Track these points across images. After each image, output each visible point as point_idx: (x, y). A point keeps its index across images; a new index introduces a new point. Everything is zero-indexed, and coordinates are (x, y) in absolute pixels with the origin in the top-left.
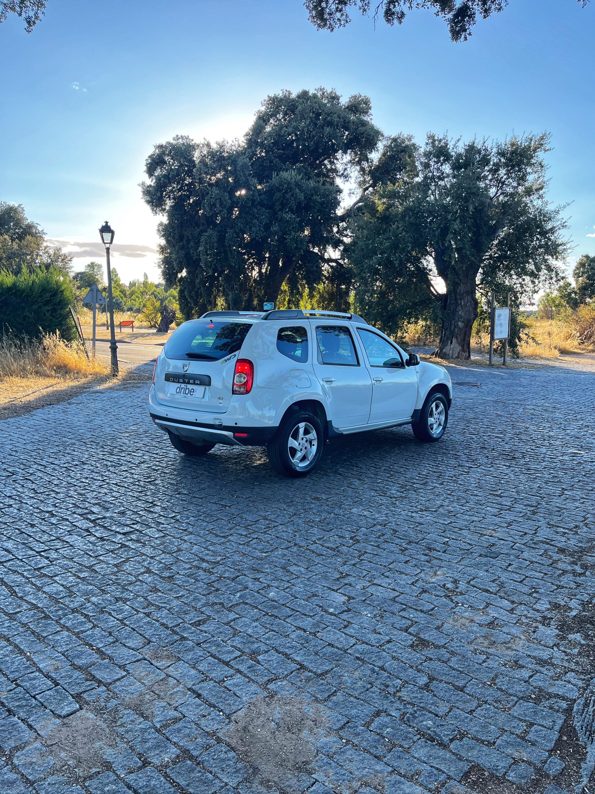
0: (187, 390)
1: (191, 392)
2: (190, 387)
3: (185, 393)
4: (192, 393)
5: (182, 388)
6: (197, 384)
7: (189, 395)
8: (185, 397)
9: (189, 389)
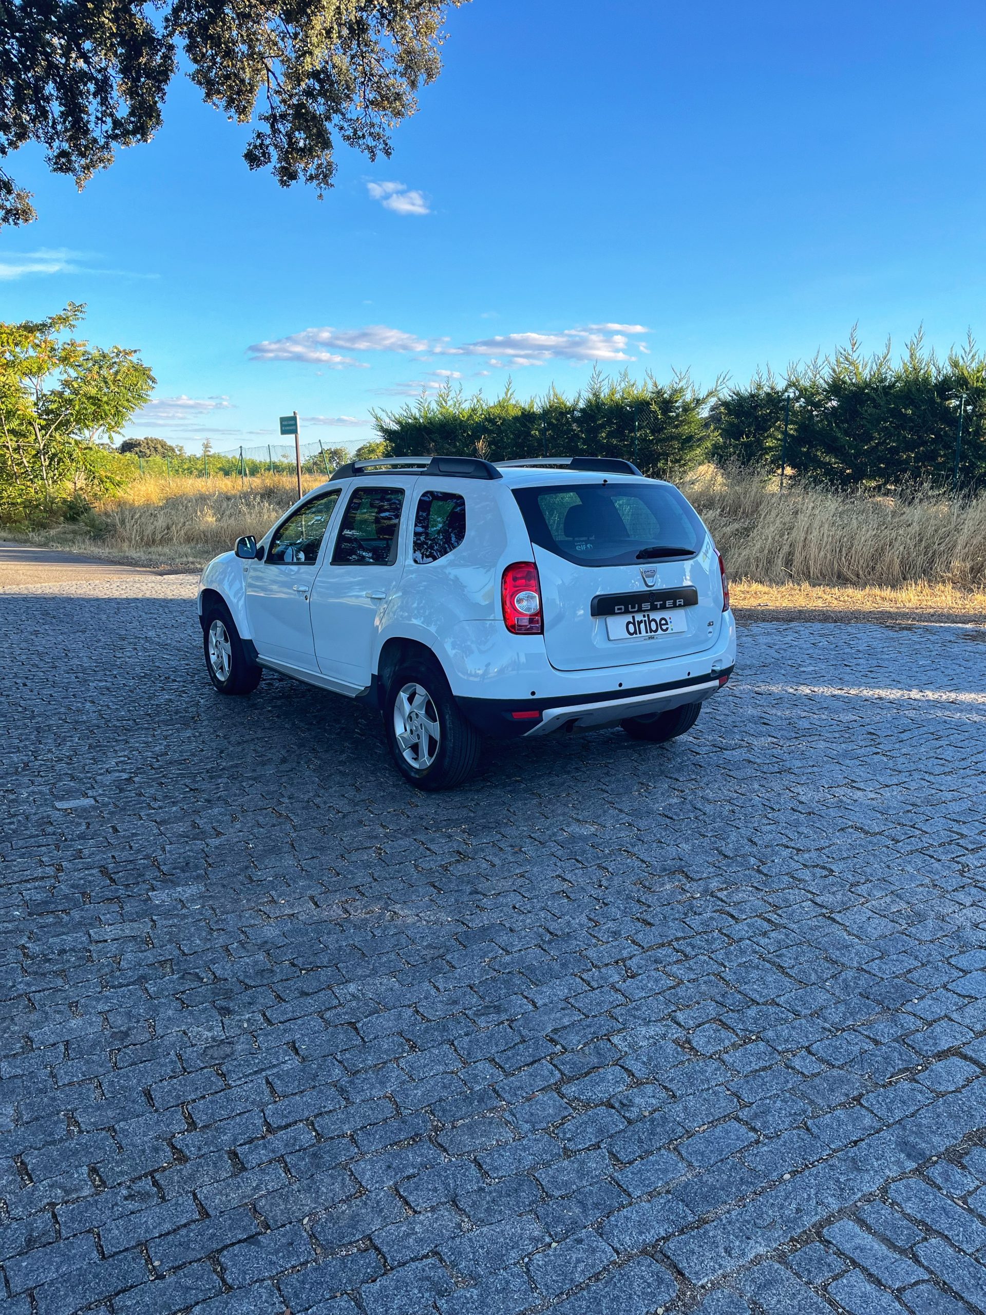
0: (653, 624)
1: (662, 624)
2: (657, 616)
3: (651, 631)
4: (664, 627)
5: (640, 623)
6: (680, 606)
7: (660, 631)
8: (651, 638)
9: (654, 620)
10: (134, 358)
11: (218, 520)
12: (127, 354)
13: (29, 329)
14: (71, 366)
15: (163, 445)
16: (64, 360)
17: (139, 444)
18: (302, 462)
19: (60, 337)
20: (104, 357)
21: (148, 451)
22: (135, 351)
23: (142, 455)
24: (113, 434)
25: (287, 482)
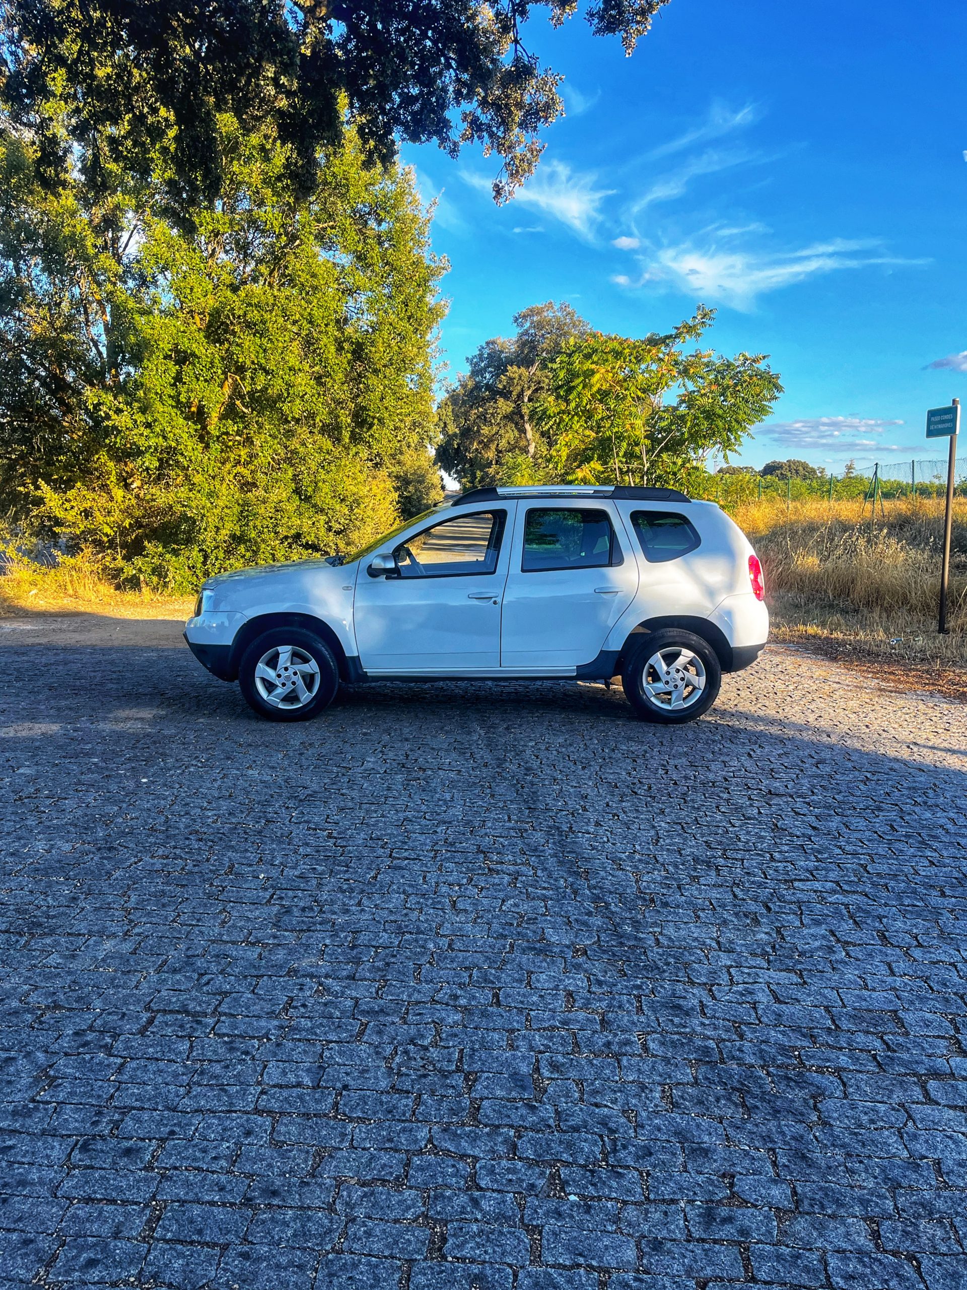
10: (761, 366)
11: (824, 559)
12: (754, 361)
13: (653, 342)
14: (691, 378)
15: (805, 466)
16: (685, 372)
17: (781, 467)
18: (956, 481)
19: (684, 349)
20: (728, 366)
21: (789, 474)
22: (764, 357)
23: (783, 477)
24: (728, 452)
25: (932, 507)
